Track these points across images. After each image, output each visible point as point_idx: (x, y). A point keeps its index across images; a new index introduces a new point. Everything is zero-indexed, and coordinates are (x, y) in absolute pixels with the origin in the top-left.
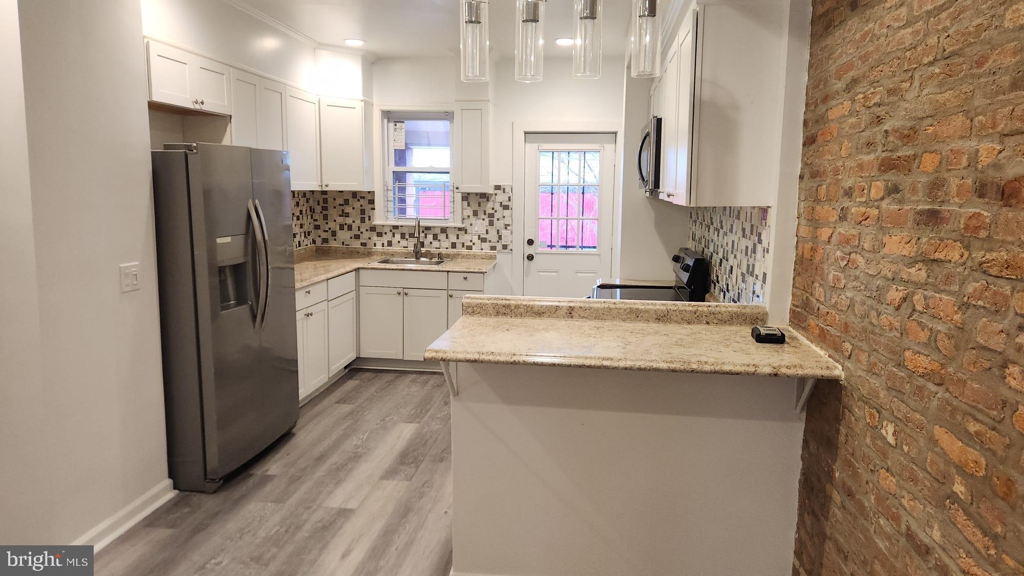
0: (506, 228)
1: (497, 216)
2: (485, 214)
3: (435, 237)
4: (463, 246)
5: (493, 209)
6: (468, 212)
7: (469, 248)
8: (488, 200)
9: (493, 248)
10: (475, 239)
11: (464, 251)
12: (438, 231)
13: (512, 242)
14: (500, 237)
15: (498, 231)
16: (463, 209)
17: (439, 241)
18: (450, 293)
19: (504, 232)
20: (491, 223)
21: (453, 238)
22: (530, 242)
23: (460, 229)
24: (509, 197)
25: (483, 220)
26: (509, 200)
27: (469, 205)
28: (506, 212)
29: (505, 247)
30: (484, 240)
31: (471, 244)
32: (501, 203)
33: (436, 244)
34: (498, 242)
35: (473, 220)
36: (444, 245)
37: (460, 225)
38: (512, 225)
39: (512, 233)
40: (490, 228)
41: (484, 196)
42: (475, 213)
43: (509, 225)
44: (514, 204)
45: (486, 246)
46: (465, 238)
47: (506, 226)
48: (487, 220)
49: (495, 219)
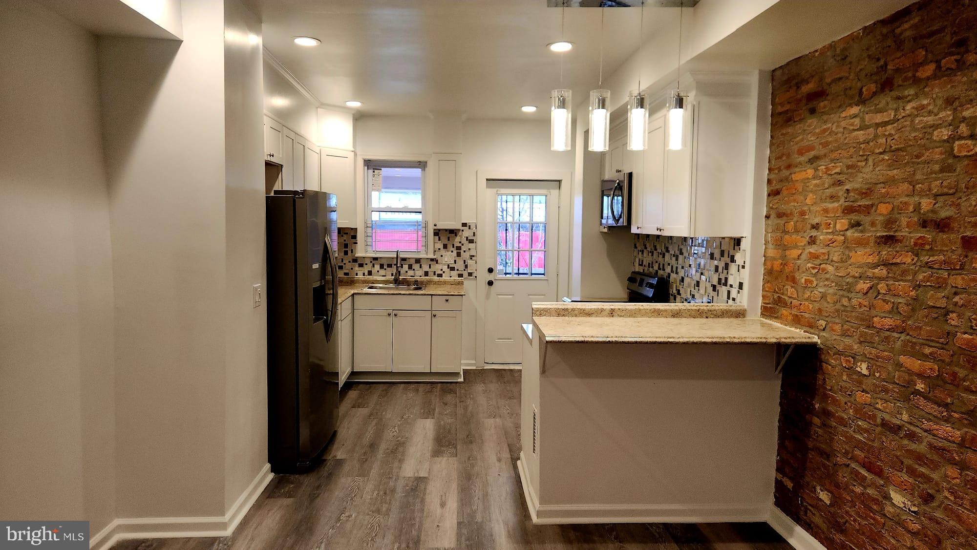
0: (471, 259)
1: (463, 248)
2: (453, 247)
3: (410, 267)
4: (435, 274)
5: (460, 242)
6: (440, 245)
7: (440, 275)
8: (456, 236)
9: (460, 276)
10: (445, 268)
11: (436, 278)
12: (413, 261)
13: (476, 270)
14: (466, 266)
15: (465, 261)
16: (434, 243)
17: (414, 270)
18: (434, 313)
19: (469, 262)
20: (459, 255)
21: (426, 268)
22: (491, 270)
23: (432, 260)
24: (474, 233)
25: (452, 252)
26: (474, 236)
27: (439, 240)
28: (471, 246)
29: (470, 274)
30: (452, 269)
31: (441, 272)
32: (467, 238)
33: (411, 273)
34: (465, 270)
35: (443, 252)
36: (418, 274)
37: (432, 256)
38: (476, 256)
39: (476, 262)
40: (458, 259)
41: (453, 232)
42: (445, 246)
43: (474, 256)
44: (478, 239)
45: (454, 273)
46: (437, 268)
47: (472, 257)
48: (455, 252)
49: (462, 251)
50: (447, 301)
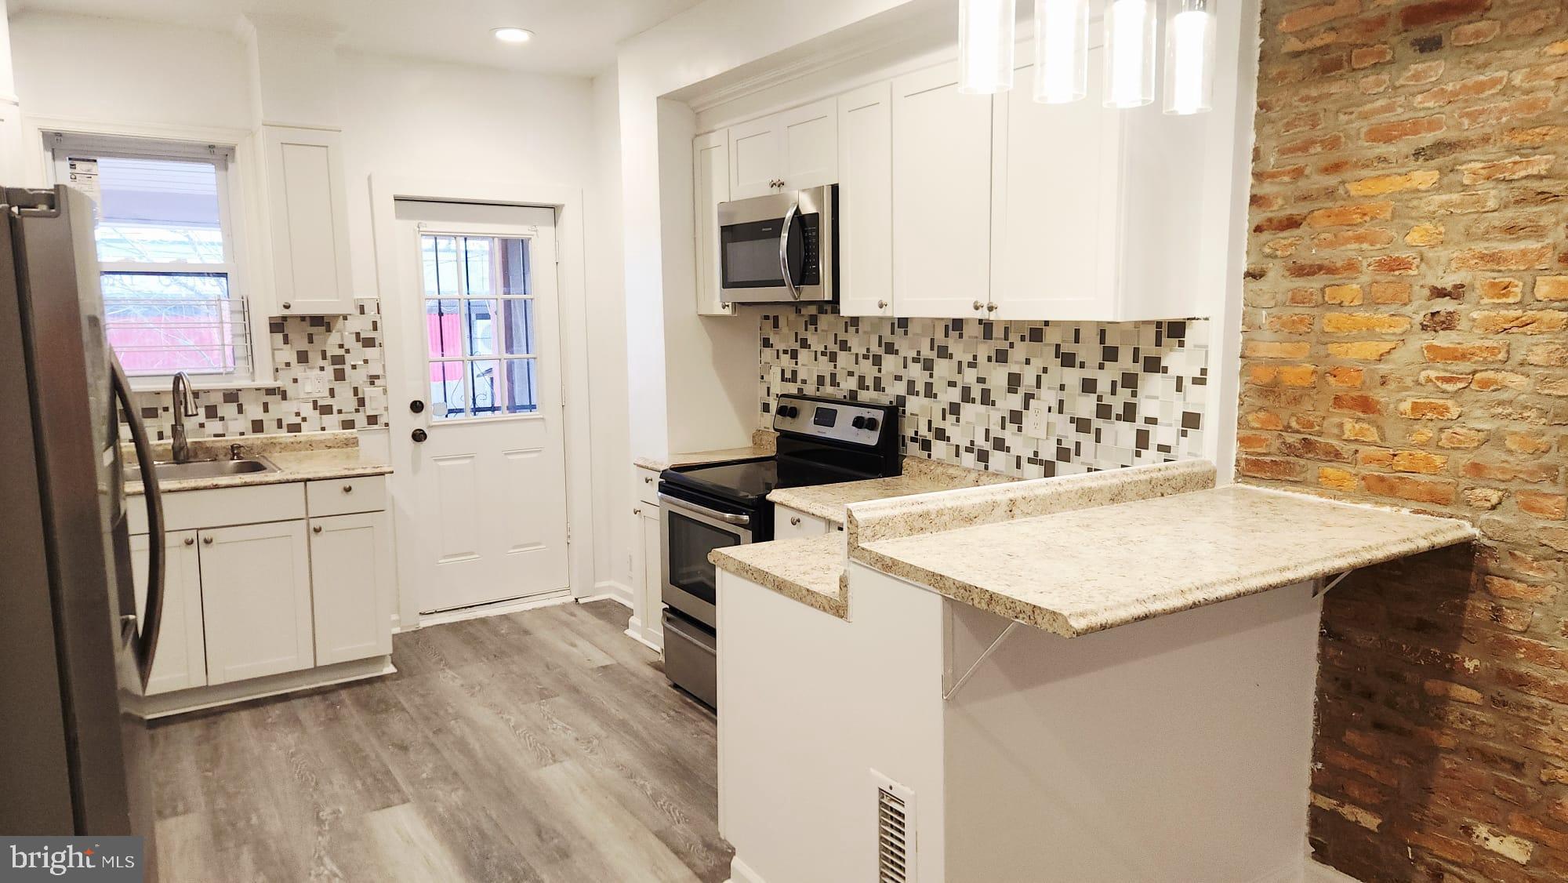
0: (372, 383)
1: (350, 360)
2: (324, 358)
3: (211, 412)
4: (280, 426)
5: (341, 346)
6: (288, 354)
7: (295, 428)
8: (329, 330)
9: (348, 425)
10: (307, 410)
11: (284, 435)
12: (216, 399)
13: (386, 409)
14: (361, 402)
15: (356, 391)
16: (274, 350)
17: (222, 419)
18: (314, 523)
19: (368, 392)
20: (340, 376)
21: (254, 411)
22: (417, 407)
23: (270, 392)
24: (375, 324)
25: (322, 369)
26: (375, 328)
27: (286, 341)
28: (370, 352)
29: (372, 420)
30: (326, 410)
31: (298, 420)
32: (358, 334)
33: (214, 426)
34: (357, 411)
35: (297, 370)
36: (234, 428)
37: (270, 383)
38: (385, 376)
39: (385, 391)
40: (337, 386)
41: (322, 322)
42: (303, 357)
43: (378, 377)
44: (385, 335)
45: (332, 421)
46: (285, 410)
47: (373, 379)
48: (330, 370)
49: (347, 368)
50: (348, 490)
